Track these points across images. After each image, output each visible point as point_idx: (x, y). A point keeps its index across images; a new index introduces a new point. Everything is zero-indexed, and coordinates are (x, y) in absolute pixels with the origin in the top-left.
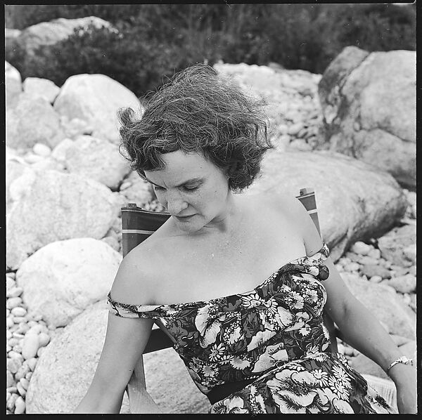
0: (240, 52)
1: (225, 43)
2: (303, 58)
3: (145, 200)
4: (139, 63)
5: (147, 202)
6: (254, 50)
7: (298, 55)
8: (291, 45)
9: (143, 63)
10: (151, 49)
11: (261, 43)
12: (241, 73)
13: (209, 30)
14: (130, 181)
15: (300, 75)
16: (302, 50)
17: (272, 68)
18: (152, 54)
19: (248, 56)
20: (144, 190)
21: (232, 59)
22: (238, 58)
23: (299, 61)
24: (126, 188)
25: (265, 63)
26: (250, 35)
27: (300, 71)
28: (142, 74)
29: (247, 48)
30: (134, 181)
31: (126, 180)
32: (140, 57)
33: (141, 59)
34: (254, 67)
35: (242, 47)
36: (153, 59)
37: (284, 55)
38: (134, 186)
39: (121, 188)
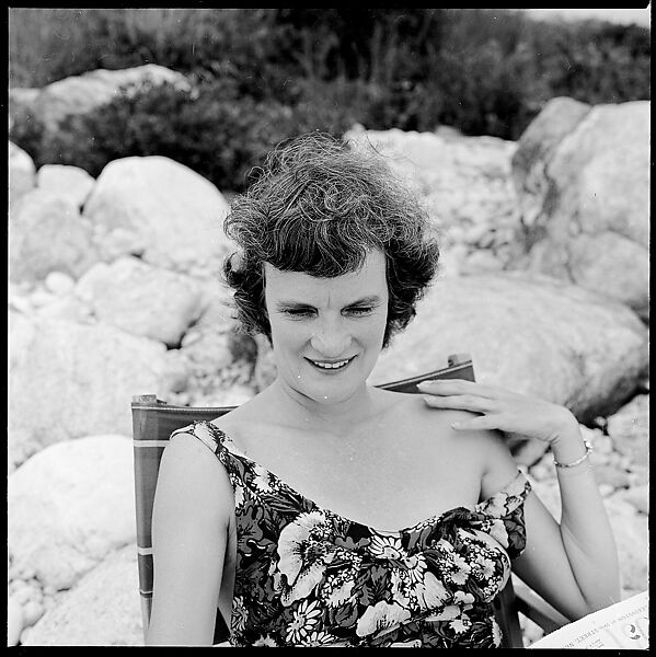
0: (390, 112)
1: (367, 97)
2: (492, 118)
3: (221, 363)
4: (221, 138)
5: (223, 366)
6: (412, 107)
7: (484, 112)
8: (471, 98)
9: (229, 137)
10: (243, 114)
11: (425, 98)
12: (390, 145)
13: (342, 79)
14: (198, 331)
15: (485, 145)
16: (489, 105)
17: (442, 135)
18: (243, 122)
19: (403, 118)
20: (219, 346)
21: (378, 123)
22: (388, 122)
23: (485, 123)
24: (192, 344)
25: (431, 128)
26: (406, 85)
27: (486, 139)
28: (227, 155)
29: (402, 105)
30: (205, 331)
31: (192, 330)
32: (223, 127)
33: (226, 131)
34: (413, 136)
35: (393, 103)
36: (244, 130)
37: (461, 114)
38: (206, 340)
39: (184, 343)
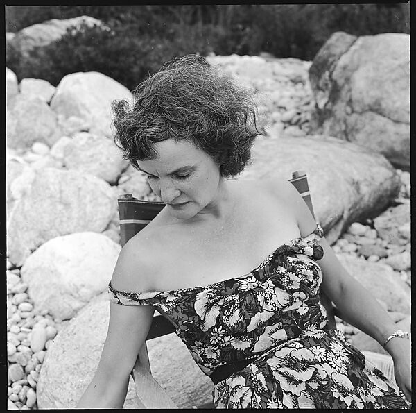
0: (231, 43)
1: (216, 35)
2: (294, 46)
3: (143, 193)
4: (132, 59)
5: (145, 195)
6: (244, 41)
7: (289, 43)
8: (280, 34)
9: (136, 59)
10: (144, 45)
11: (251, 34)
12: (233, 64)
13: (200, 24)
14: (128, 175)
15: (291, 63)
16: (292, 38)
17: (263, 57)
18: (144, 50)
19: (239, 47)
20: (142, 183)
21: (224, 50)
22: (230, 50)
23: (290, 49)
24: (125, 182)
25: (257, 53)
26: (240, 27)
27: (291, 59)
28: (136, 70)
29: (238, 39)
30: (132, 174)
31: (124, 174)
32: (133, 53)
33: (134, 56)
34: (246, 58)
35: (232, 38)
36: (146, 54)
37: (275, 44)
38: (133, 179)
39: (120, 182)
